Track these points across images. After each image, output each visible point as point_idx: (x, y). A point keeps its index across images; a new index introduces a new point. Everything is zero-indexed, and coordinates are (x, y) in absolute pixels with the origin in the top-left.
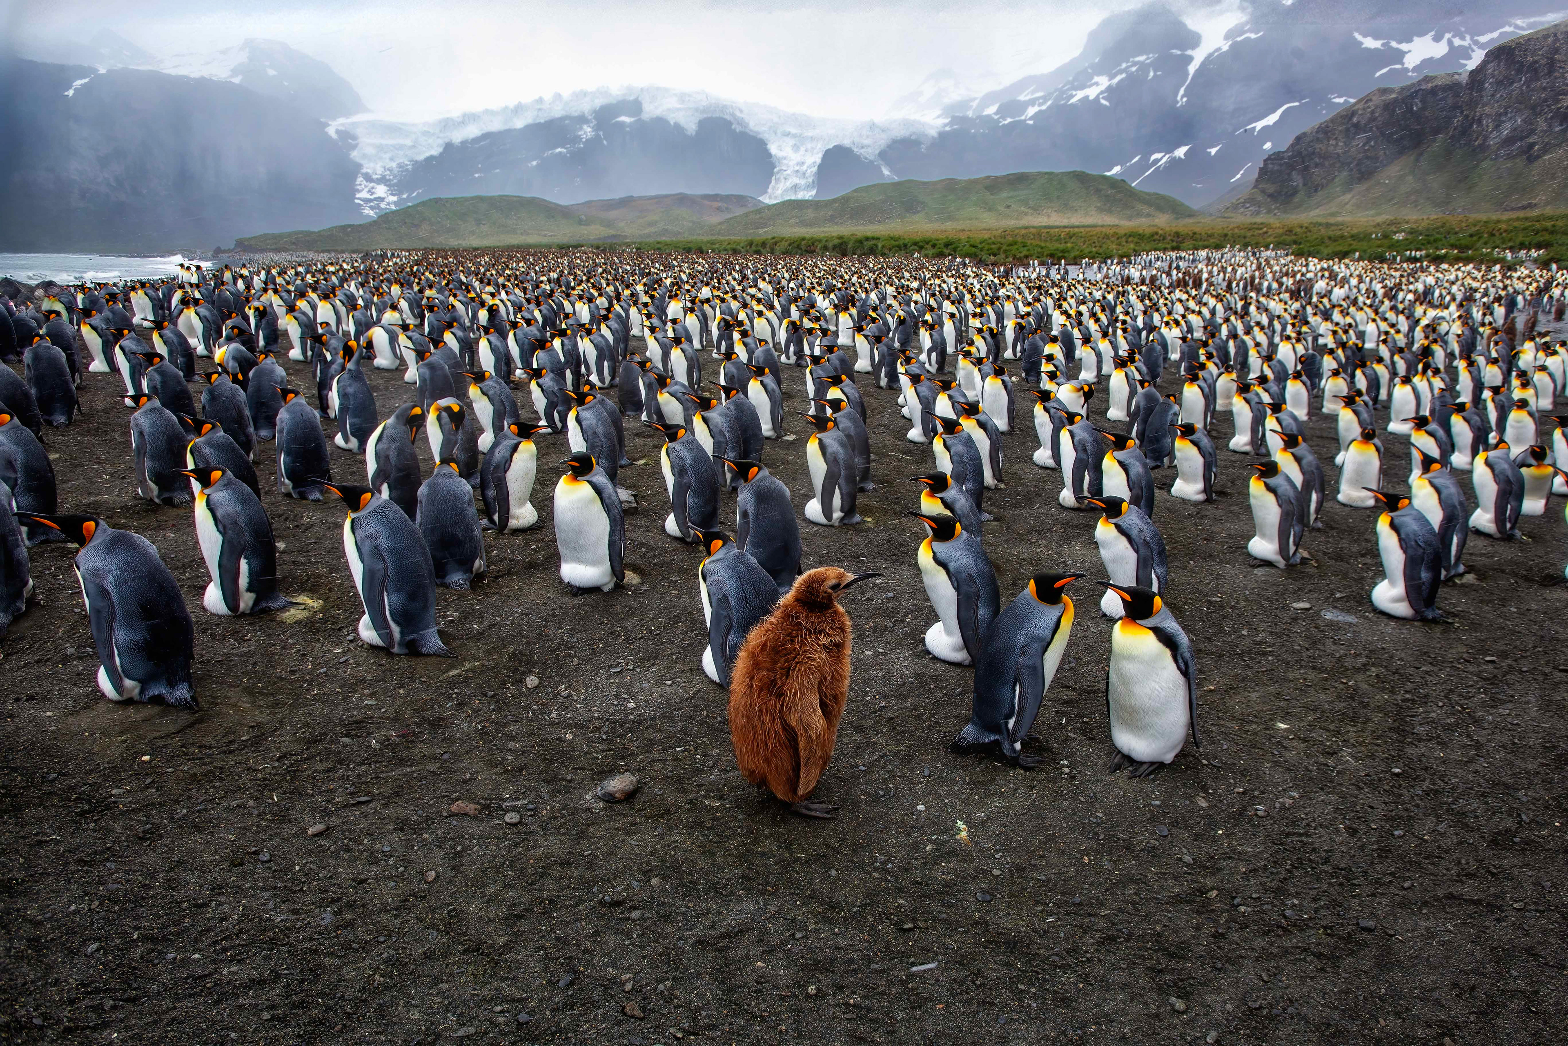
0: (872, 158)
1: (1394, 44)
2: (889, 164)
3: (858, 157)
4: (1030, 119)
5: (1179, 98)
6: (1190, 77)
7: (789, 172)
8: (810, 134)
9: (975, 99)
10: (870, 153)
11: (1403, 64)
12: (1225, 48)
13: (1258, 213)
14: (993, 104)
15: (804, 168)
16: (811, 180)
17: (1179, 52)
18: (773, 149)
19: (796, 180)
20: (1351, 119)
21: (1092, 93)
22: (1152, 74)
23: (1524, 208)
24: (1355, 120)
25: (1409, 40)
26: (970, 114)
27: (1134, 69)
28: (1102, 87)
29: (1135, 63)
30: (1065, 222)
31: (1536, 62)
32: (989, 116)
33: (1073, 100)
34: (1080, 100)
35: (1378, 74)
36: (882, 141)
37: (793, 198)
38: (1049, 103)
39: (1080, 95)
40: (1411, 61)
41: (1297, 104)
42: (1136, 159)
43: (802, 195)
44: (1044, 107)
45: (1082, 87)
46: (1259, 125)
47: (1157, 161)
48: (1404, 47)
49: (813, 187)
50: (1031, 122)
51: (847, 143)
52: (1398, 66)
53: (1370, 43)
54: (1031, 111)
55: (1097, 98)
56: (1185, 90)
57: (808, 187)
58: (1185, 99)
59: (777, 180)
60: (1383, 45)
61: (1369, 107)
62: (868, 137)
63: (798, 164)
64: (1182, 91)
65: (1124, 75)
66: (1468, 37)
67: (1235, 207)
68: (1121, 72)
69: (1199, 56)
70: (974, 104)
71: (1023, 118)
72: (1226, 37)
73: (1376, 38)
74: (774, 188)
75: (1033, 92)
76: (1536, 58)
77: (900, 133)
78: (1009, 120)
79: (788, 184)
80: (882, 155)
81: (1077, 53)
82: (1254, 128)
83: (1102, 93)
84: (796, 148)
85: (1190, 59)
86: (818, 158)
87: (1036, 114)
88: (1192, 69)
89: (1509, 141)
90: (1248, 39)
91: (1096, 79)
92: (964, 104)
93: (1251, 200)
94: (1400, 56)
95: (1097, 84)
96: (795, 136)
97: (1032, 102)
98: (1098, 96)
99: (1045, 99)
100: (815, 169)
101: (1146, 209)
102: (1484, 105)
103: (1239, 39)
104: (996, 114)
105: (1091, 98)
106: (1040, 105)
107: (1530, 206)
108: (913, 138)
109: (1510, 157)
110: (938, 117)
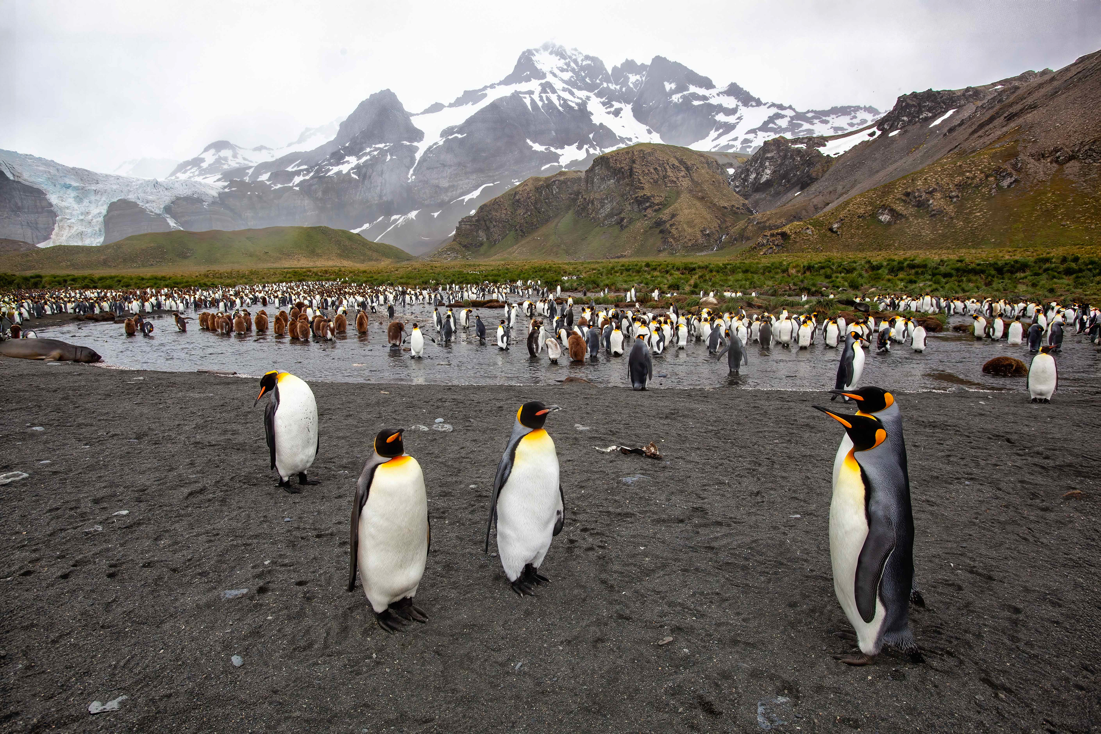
0: (158, 211)
1: (552, 149)
2: (174, 217)
3: (143, 211)
4: (297, 186)
5: (409, 176)
6: (417, 162)
7: (73, 221)
8: (93, 187)
9: (250, 167)
10: (156, 208)
11: (559, 163)
12: (441, 143)
13: (456, 258)
14: (266, 173)
15: (90, 217)
16: (97, 229)
17: (408, 144)
18: (53, 199)
19: (81, 228)
20: (515, 197)
21: (345, 168)
22: (389, 157)
23: (618, 257)
24: (517, 197)
25: (562, 148)
26: (247, 179)
27: (376, 153)
28: (353, 165)
29: (376, 149)
30: (311, 264)
31: (622, 168)
32: (262, 182)
33: (330, 174)
34: (335, 174)
35: (543, 168)
36: (167, 198)
37: (80, 244)
38: (312, 174)
39: (335, 169)
40: (564, 161)
41: (492, 184)
42: (381, 219)
43: (88, 242)
44: (307, 178)
45: (338, 164)
46: (467, 198)
47: (396, 220)
48: (559, 151)
49: (100, 235)
50: (297, 189)
51: (132, 197)
52: (556, 164)
53: (537, 147)
54: (297, 180)
55: (348, 173)
56: (414, 171)
57: (94, 235)
58: (414, 177)
59: (61, 228)
60: (546, 149)
61: (526, 189)
62: (152, 193)
63: (82, 214)
64: (411, 171)
65: (368, 157)
66: (598, 148)
67: (440, 254)
68: (366, 154)
69: (422, 147)
70: (250, 171)
71: (291, 185)
72: (442, 136)
73: (541, 144)
74: (57, 235)
75: (298, 165)
76: (622, 165)
77: (183, 191)
78: (279, 186)
79: (73, 231)
80: (168, 209)
81: (333, 137)
82: (463, 200)
83: (352, 169)
84: (79, 200)
85: (417, 149)
86: (103, 210)
87: (301, 182)
88: (418, 156)
89: (610, 215)
90: (456, 137)
91: (347, 158)
92: (241, 171)
93: (452, 249)
94: (556, 157)
95: (348, 162)
96: (76, 188)
97: (298, 173)
98: (349, 171)
99: (308, 171)
100: (101, 219)
101: (375, 255)
102: (595, 192)
103: (450, 137)
104: (268, 180)
105: (344, 172)
106: (304, 175)
107: (622, 256)
108: (195, 196)
109: (610, 226)
110: (219, 180)
